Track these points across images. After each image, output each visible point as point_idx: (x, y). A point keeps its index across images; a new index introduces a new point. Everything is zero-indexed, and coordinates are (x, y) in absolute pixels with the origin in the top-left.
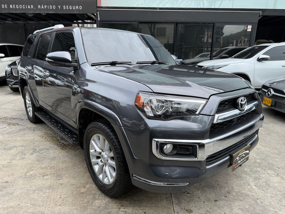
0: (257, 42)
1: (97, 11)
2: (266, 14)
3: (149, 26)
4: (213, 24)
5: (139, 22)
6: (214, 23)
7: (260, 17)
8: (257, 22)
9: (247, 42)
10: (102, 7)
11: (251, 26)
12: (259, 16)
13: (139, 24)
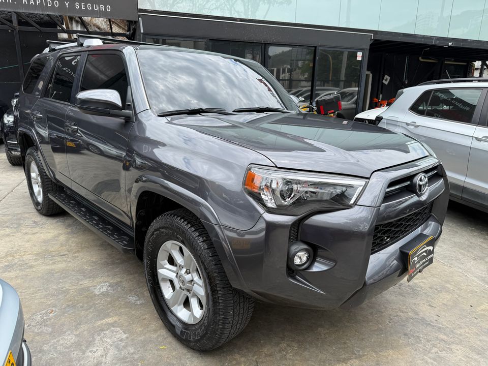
1: (139, 16)
2: (379, 37)
5: (210, 39)
6: (316, 47)
8: (369, 48)
10: (146, 11)
11: (361, 53)
12: (371, 40)
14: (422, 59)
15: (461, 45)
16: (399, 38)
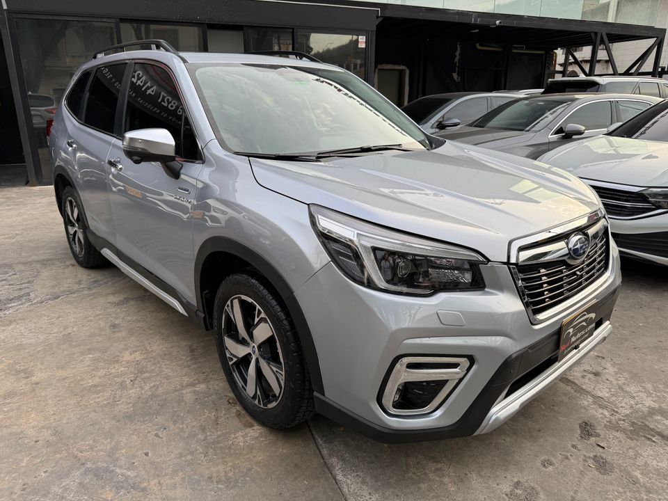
0: (379, 70)
2: (388, 14)
3: (133, 27)
4: (291, 30)
5: (120, 19)
6: (293, 29)
7: (380, 20)
8: (375, 29)
9: (360, 67)
11: (365, 37)
12: (377, 17)
13: (121, 24)
14: (480, 45)
15: (515, 24)
16: (421, 14)
